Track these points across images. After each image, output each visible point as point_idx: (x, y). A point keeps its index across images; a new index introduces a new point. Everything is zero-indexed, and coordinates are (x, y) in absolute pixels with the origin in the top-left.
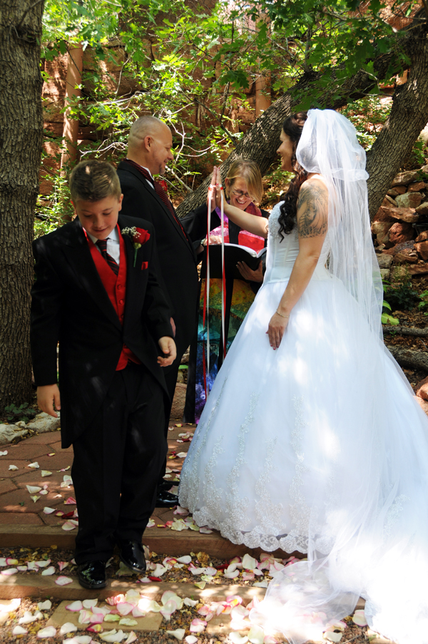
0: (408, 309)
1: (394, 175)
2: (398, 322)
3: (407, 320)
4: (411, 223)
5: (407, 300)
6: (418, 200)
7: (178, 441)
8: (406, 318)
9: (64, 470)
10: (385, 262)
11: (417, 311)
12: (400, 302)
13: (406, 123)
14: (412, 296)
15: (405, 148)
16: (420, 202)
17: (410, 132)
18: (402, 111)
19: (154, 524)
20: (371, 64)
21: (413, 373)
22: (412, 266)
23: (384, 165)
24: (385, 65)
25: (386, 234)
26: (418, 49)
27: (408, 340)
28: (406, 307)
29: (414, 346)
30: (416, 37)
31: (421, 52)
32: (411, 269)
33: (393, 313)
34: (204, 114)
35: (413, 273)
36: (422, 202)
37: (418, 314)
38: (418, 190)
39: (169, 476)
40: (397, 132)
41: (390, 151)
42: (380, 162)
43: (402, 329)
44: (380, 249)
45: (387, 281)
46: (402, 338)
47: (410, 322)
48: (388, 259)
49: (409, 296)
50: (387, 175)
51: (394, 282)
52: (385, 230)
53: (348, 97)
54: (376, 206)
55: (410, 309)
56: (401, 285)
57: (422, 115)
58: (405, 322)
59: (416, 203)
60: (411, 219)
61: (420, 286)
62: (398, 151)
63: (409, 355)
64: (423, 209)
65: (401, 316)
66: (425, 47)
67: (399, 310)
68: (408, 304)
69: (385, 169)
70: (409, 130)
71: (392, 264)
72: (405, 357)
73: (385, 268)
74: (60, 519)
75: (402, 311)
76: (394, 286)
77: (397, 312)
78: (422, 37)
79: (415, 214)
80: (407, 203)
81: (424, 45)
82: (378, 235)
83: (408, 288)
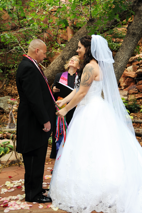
0: (136, 113)
1: (128, 59)
2: (133, 118)
3: (136, 117)
4: (134, 78)
5: (136, 108)
6: (136, 69)
7: (48, 171)
8: (136, 116)
9: (1, 186)
10: (125, 94)
11: (140, 113)
12: (133, 110)
13: (133, 38)
14: (137, 107)
15: (133, 48)
16: (137, 69)
17: (135, 42)
18: (131, 34)
19: (43, 207)
20: (118, 15)
21: (141, 138)
22: (136, 95)
23: (125, 55)
24: (121, 15)
25: (124, 82)
26: (137, 9)
27: (138, 125)
28: (135, 111)
29: (140, 127)
30: (135, 4)
31: (137, 10)
32: (136, 96)
33: (131, 114)
34: (46, 37)
35: (137, 98)
36: (138, 69)
37: (141, 114)
38: (136, 64)
39: (46, 186)
40: (129, 42)
41: (127, 50)
42: (123, 54)
43: (135, 120)
44: (122, 89)
45: (127, 101)
46: (135, 124)
47: (138, 118)
48: (126, 93)
49: (136, 107)
50: (126, 59)
51: (129, 102)
52: (124, 81)
53: (110, 29)
54: (122, 72)
55: (137, 112)
56: (133, 103)
57: (139, 35)
58: (136, 118)
59: (135, 70)
60: (134, 76)
61: (140, 103)
62: (130, 50)
63: (139, 131)
64: (139, 72)
65: (134, 115)
66: (139, 8)
67: (133, 113)
68: (136, 110)
69: (125, 57)
70: (134, 41)
71: (128, 95)
72: (137, 132)
73: (125, 96)
74: (2, 207)
75: (134, 113)
76: (130, 103)
77: (132, 114)
78: (138, 4)
79: (135, 74)
80: (132, 70)
81: (139, 7)
82: (121, 83)
83: (135, 104)
